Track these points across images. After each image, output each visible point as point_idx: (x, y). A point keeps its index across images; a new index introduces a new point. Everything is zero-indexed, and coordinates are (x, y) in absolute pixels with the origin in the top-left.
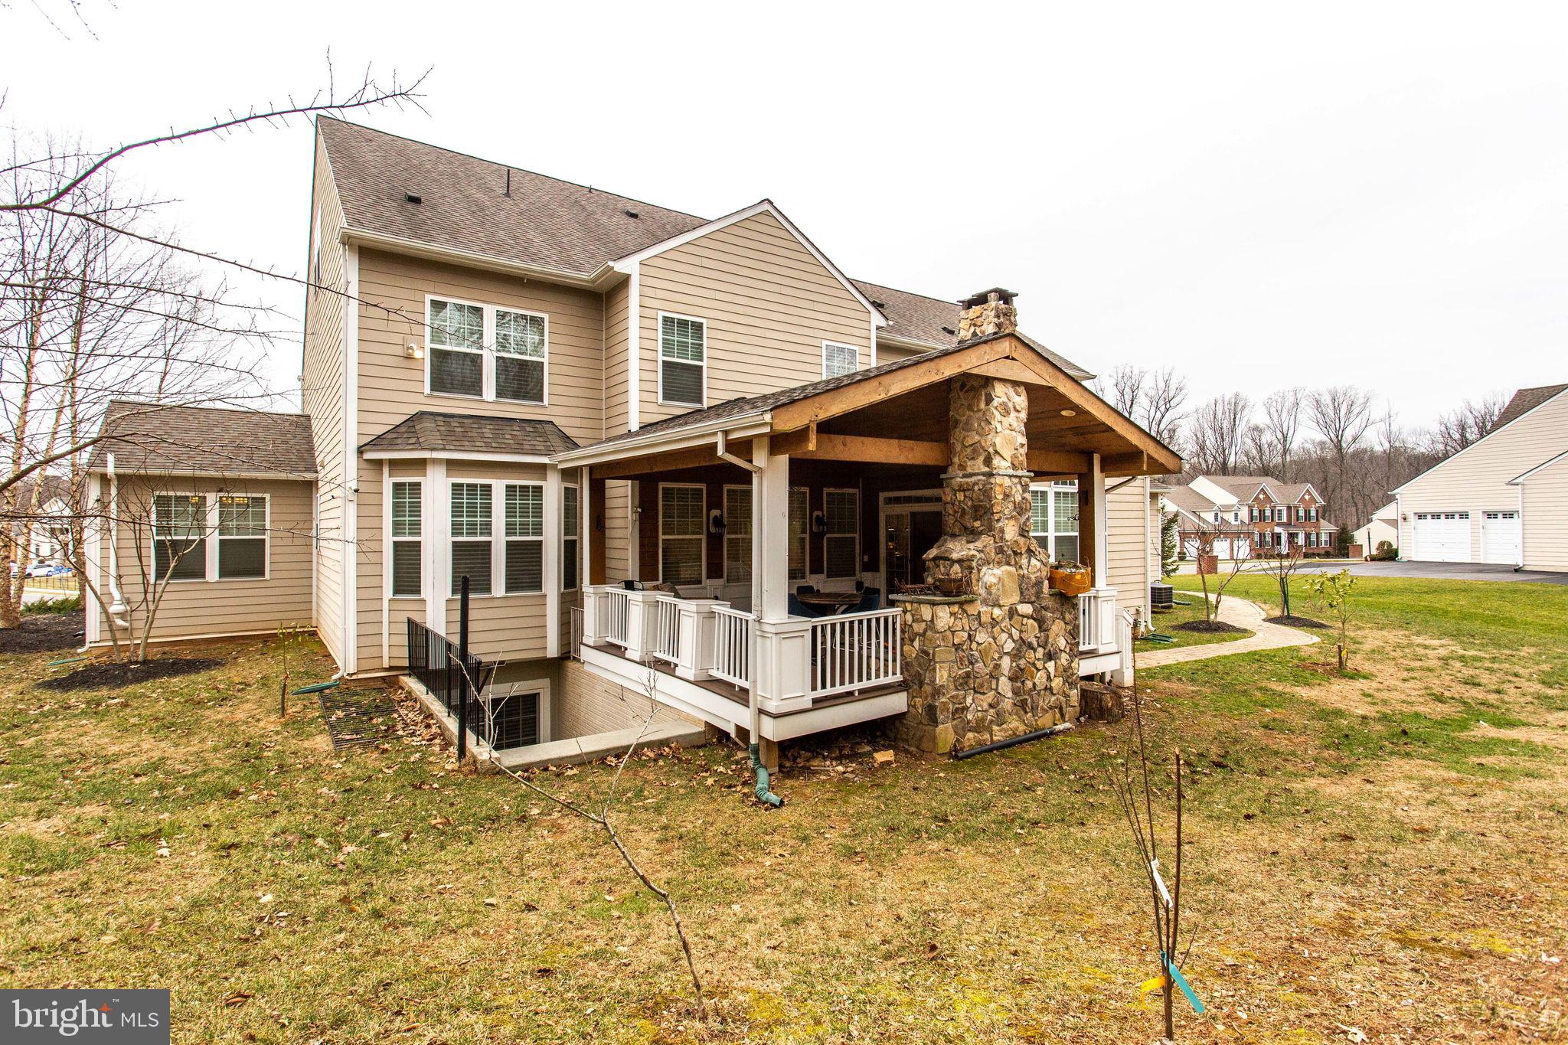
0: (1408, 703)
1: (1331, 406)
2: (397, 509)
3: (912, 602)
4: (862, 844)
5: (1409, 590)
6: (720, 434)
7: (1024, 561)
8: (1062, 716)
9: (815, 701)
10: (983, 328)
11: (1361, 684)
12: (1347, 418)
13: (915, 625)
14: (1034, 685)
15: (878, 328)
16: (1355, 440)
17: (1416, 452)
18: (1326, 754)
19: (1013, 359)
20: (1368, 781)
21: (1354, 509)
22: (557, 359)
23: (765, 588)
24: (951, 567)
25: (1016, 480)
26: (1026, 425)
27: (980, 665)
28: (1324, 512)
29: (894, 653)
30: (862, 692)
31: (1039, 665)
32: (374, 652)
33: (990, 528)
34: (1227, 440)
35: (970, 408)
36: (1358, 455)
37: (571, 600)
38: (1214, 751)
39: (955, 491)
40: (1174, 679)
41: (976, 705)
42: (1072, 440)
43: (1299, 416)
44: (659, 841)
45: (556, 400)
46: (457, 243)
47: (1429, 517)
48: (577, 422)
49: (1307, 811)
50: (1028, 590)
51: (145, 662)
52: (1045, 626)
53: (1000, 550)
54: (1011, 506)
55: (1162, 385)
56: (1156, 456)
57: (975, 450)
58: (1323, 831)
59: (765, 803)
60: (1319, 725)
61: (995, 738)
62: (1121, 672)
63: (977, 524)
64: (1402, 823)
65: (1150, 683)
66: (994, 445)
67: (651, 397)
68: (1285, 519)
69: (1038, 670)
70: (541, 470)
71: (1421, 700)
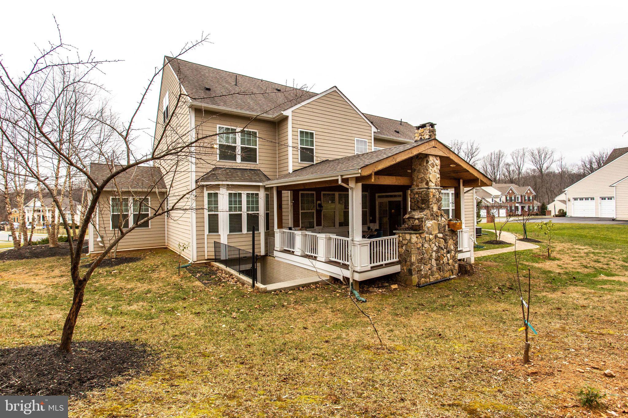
0: (575, 268)
1: (538, 155)
2: (209, 203)
3: (402, 233)
4: (399, 312)
5: (571, 228)
6: (340, 176)
7: (440, 219)
8: (453, 273)
9: (372, 267)
10: (424, 136)
11: (556, 262)
12: (544, 159)
13: (403, 242)
14: (443, 262)
15: (374, 132)
16: (547, 168)
17: (572, 173)
18: (547, 285)
19: (436, 147)
20: (563, 293)
21: (547, 196)
22: (261, 147)
23: (355, 229)
24: (415, 221)
25: (437, 190)
26: (440, 170)
27: (426, 255)
28: (535, 198)
29: (396, 251)
30: (386, 264)
31: (445, 255)
32: (202, 254)
33: (428, 207)
34: (496, 169)
35: (420, 165)
36: (549, 174)
37: (269, 234)
38: (508, 284)
39: (415, 194)
40: (488, 261)
41: (425, 269)
42: (453, 175)
43: (525, 159)
44: (332, 312)
45: (261, 162)
46: (227, 106)
47: (579, 199)
48: (268, 170)
49: (544, 302)
50: (441, 229)
51: (116, 258)
52: (447, 241)
53: (432, 215)
54: (435, 199)
55: (470, 148)
56: (483, 180)
57: (422, 180)
58: (551, 307)
59: (360, 301)
60: (543, 276)
61: (431, 280)
62: (470, 258)
63: (423, 206)
64: (577, 305)
65: (480, 262)
66: (429, 178)
67: (296, 160)
68: (520, 201)
69: (444, 257)
70: (258, 187)
71: (579, 267)
